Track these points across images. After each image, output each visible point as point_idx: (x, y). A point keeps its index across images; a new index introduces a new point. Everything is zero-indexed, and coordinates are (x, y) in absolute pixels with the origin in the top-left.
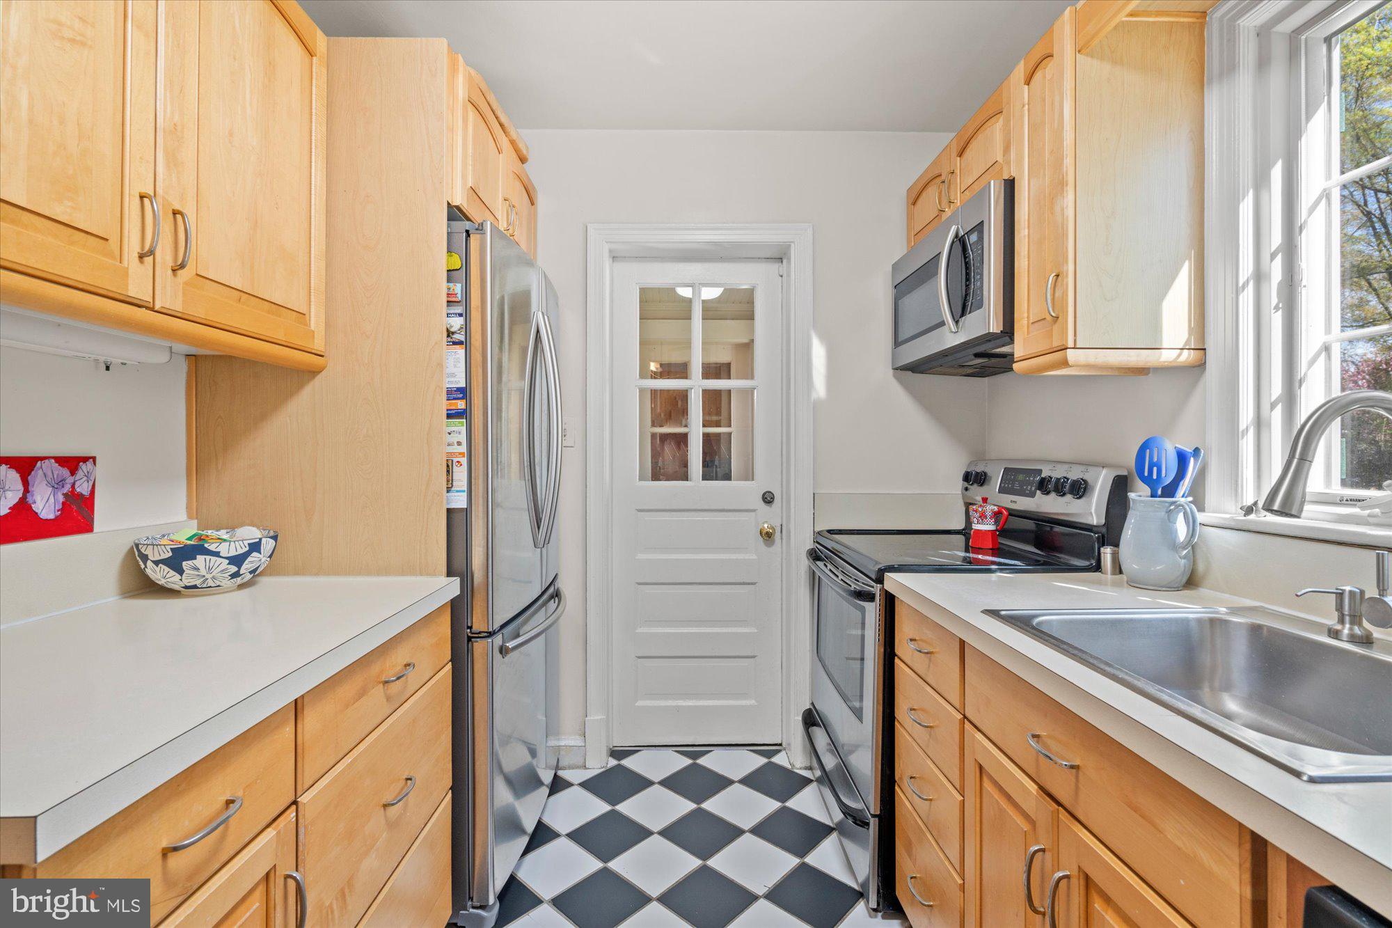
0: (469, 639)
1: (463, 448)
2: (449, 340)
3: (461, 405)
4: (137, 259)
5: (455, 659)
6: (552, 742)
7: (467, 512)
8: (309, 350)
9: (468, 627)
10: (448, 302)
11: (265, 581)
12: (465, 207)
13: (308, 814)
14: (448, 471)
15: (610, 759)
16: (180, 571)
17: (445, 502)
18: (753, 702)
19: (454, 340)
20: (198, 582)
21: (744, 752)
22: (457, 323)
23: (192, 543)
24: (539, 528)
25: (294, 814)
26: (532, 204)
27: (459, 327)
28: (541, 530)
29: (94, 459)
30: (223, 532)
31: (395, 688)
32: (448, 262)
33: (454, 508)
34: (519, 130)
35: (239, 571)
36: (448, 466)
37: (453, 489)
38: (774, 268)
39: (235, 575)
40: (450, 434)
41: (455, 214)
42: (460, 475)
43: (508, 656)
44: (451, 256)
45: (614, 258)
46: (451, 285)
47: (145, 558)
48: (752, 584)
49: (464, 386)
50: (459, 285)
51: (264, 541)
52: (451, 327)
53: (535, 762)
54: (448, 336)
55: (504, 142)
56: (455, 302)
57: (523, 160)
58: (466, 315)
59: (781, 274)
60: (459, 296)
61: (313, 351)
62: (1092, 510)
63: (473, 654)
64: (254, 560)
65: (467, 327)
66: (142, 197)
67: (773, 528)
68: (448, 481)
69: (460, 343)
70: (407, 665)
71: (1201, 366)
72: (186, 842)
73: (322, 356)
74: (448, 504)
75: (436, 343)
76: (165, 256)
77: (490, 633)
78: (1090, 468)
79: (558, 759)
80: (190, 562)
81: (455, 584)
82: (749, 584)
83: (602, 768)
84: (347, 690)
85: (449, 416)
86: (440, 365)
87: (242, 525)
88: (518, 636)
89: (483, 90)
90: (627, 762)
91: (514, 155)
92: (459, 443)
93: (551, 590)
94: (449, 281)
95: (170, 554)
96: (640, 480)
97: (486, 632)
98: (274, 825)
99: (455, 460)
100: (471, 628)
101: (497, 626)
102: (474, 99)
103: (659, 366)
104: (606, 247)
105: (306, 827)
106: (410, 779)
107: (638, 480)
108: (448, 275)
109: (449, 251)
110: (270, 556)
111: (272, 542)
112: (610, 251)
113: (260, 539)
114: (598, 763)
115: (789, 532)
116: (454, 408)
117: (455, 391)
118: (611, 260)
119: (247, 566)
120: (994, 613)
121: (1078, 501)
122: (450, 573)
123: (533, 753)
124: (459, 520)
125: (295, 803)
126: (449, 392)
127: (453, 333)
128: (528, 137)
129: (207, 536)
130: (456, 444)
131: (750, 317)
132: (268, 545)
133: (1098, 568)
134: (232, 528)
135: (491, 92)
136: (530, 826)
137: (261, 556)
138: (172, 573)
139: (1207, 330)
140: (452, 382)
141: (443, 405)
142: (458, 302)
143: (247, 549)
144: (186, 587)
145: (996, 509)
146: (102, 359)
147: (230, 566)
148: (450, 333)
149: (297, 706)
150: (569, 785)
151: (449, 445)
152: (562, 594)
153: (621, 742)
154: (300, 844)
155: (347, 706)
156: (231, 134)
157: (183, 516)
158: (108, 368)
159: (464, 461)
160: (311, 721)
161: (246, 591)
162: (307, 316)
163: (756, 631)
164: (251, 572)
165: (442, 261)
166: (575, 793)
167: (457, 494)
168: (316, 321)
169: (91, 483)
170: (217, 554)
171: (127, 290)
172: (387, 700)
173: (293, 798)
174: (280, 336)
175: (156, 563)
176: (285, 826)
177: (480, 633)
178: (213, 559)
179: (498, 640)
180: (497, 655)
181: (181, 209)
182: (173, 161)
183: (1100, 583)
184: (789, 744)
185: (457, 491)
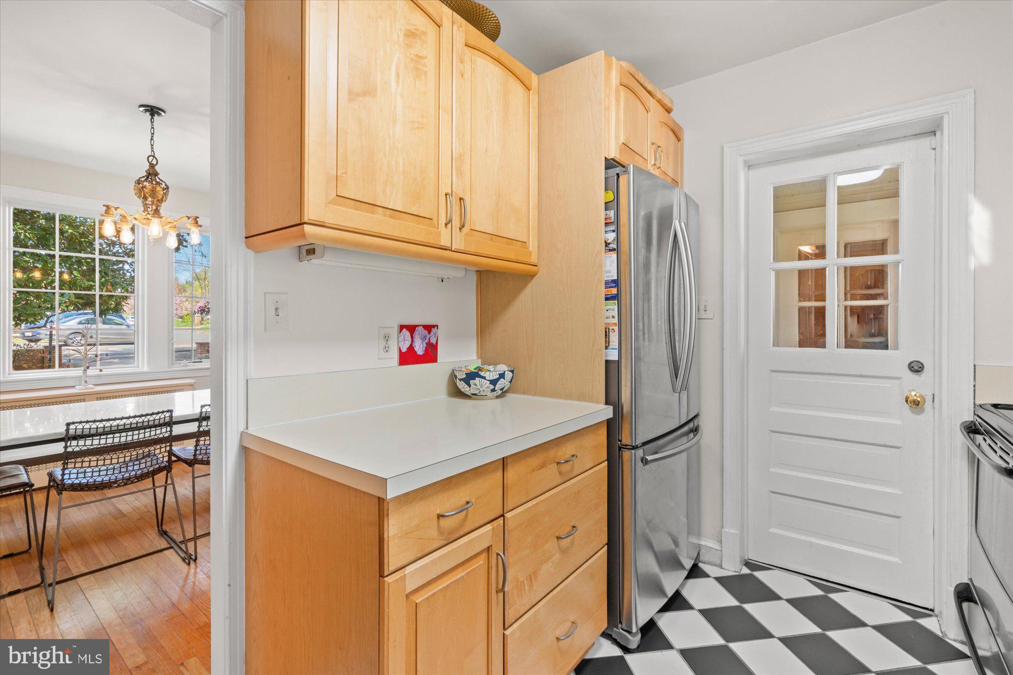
0: (620, 448)
1: (616, 320)
2: (607, 248)
3: (614, 291)
4: (444, 226)
5: (609, 459)
6: (694, 540)
7: (618, 362)
8: (528, 263)
9: (619, 441)
10: (606, 223)
11: (509, 395)
12: (618, 158)
13: (510, 525)
14: (606, 335)
15: (744, 567)
16: (470, 386)
17: (604, 355)
19: (610, 248)
20: (477, 392)
21: (884, 603)
22: (611, 236)
23: (475, 371)
24: (676, 378)
25: (502, 521)
26: (679, 140)
27: (613, 239)
28: (678, 380)
29: (437, 326)
30: (491, 366)
31: (566, 468)
32: (605, 196)
33: (610, 360)
34: (664, 91)
35: (494, 388)
36: (606, 332)
37: (609, 347)
38: (926, 142)
39: (493, 390)
40: (607, 311)
41: (610, 164)
42: (614, 338)
43: (648, 466)
44: (608, 193)
45: (749, 166)
46: (608, 212)
47: (456, 377)
48: (895, 447)
49: (616, 278)
50: (613, 211)
51: (506, 372)
52: (608, 240)
53: (677, 551)
54: (606, 246)
55: (651, 103)
56: (610, 223)
57: (669, 111)
58: (617, 231)
59: (934, 147)
60: (613, 218)
61: (531, 264)
63: (622, 460)
64: (502, 383)
65: (618, 239)
66: (446, 195)
67: (921, 396)
68: (606, 342)
69: (614, 250)
70: (573, 456)
72: (447, 514)
73: (536, 266)
74: (606, 357)
75: (598, 252)
76: (456, 223)
77: (633, 446)
79: (699, 553)
80: (473, 381)
81: (610, 409)
82: (892, 447)
83: (735, 572)
84: (534, 461)
85: (607, 299)
86: (601, 266)
87: (499, 364)
88: (656, 453)
89: (632, 73)
90: (759, 575)
91: (661, 109)
92: (613, 317)
93: (691, 425)
94: (606, 209)
95: (465, 376)
96: (774, 346)
97: (630, 446)
98: (492, 523)
99: (611, 328)
100: (620, 441)
101: (639, 442)
102: (625, 82)
103: (814, 248)
104: (741, 160)
105: (509, 531)
106: (575, 527)
107: (771, 346)
108: (605, 206)
109: (606, 189)
110: (510, 382)
111: (511, 374)
112: (745, 162)
113: (505, 372)
114: (732, 568)
115: (941, 403)
116: (610, 293)
117: (611, 282)
118: (746, 169)
119: (498, 386)
122: (607, 403)
123: (676, 543)
124: (613, 368)
125: (503, 515)
126: (607, 283)
127: (609, 244)
128: (669, 94)
129: (483, 368)
130: (611, 317)
131: (895, 194)
132: (509, 375)
134: (495, 364)
135: (639, 72)
136: (670, 593)
137: (505, 381)
138: (466, 386)
140: (608, 276)
141: (603, 292)
142: (612, 223)
143: (498, 376)
144: (472, 394)
146: (440, 276)
147: (491, 385)
148: (607, 244)
149: (504, 462)
150: (706, 576)
151: (607, 318)
152: (700, 430)
153: (755, 556)
154: (505, 539)
155: (533, 471)
156: (486, 150)
157: (475, 357)
158: (442, 281)
159: (616, 328)
160: (511, 473)
161: (499, 400)
162: (527, 243)
163: (900, 493)
164: (501, 390)
165: (602, 196)
166: (710, 583)
167: (612, 350)
168: (533, 245)
169: (436, 338)
170: (484, 378)
171: (440, 242)
172: (560, 474)
173: (500, 512)
174: (512, 256)
175: (460, 380)
176: (497, 526)
177: (626, 445)
178: (483, 380)
179: (640, 453)
180: (640, 464)
181: (463, 197)
182: (460, 173)
184: (941, 613)
185: (612, 349)
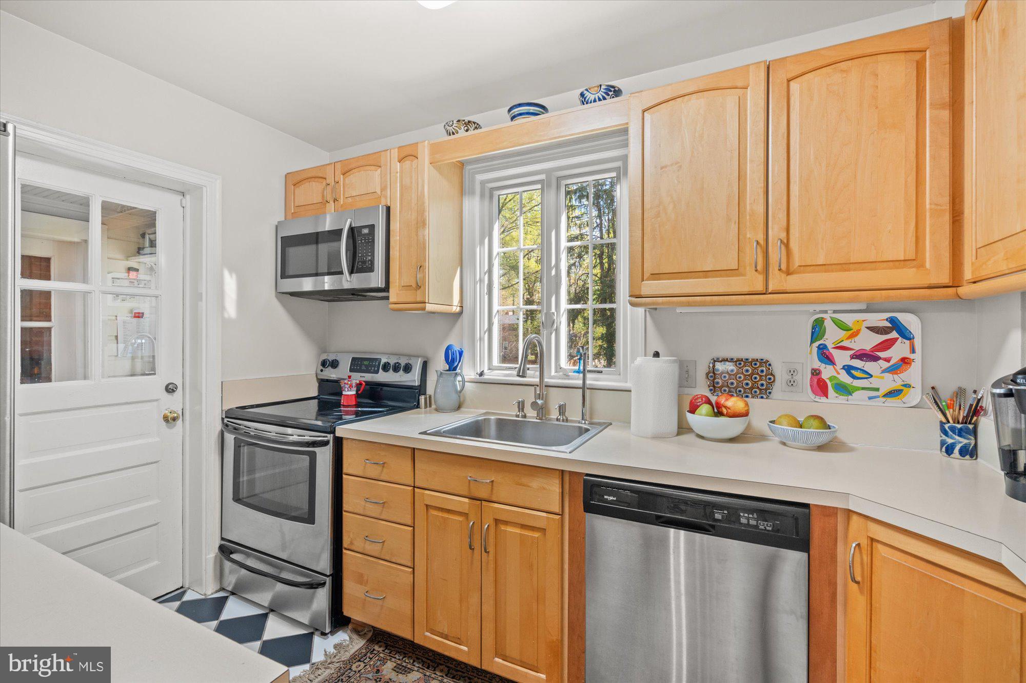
18: (156, 563)
48: (155, 463)
59: (183, 206)
62: (413, 378)
71: (461, 313)
78: (412, 358)
82: (152, 463)
120: (425, 433)
121: (408, 374)
133: (418, 406)
139: (463, 298)
145: (358, 382)
183: (419, 413)
